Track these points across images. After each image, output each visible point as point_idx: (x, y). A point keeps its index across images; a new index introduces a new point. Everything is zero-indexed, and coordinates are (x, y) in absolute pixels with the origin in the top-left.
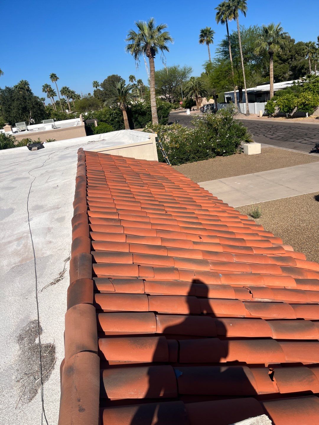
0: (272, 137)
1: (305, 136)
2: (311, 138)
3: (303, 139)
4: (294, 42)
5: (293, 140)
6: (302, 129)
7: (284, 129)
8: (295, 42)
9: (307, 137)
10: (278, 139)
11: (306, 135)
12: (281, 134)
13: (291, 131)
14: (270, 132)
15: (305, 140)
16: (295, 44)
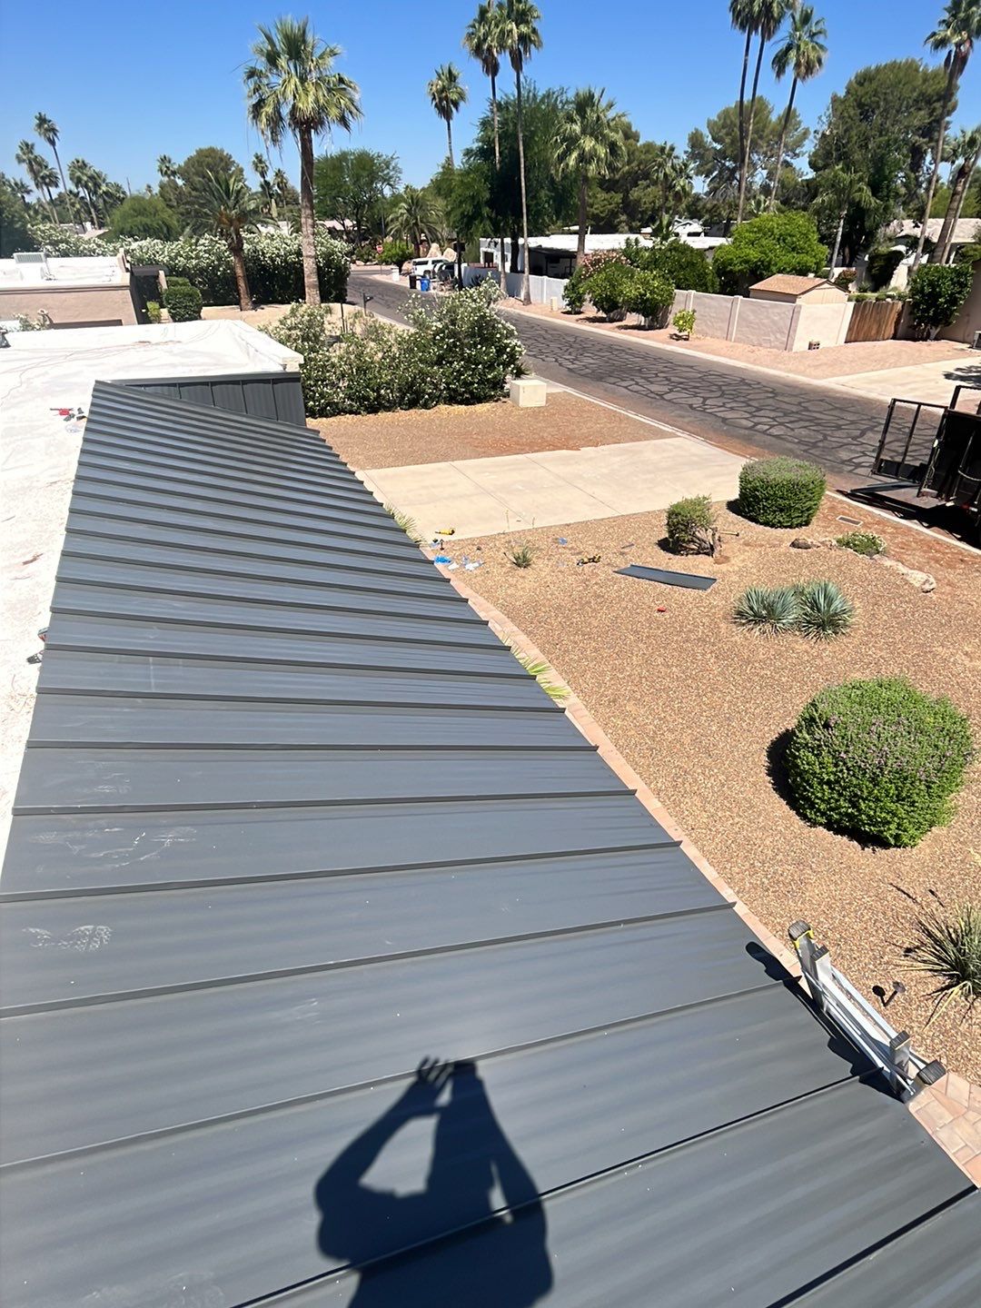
0: (571, 367)
1: (637, 374)
2: (649, 381)
3: (633, 380)
4: (638, 141)
5: (612, 380)
6: (632, 354)
7: (598, 351)
8: (640, 140)
9: (642, 378)
10: (582, 372)
11: (640, 371)
12: (592, 361)
13: (612, 357)
14: (570, 354)
15: (637, 383)
16: (639, 144)
